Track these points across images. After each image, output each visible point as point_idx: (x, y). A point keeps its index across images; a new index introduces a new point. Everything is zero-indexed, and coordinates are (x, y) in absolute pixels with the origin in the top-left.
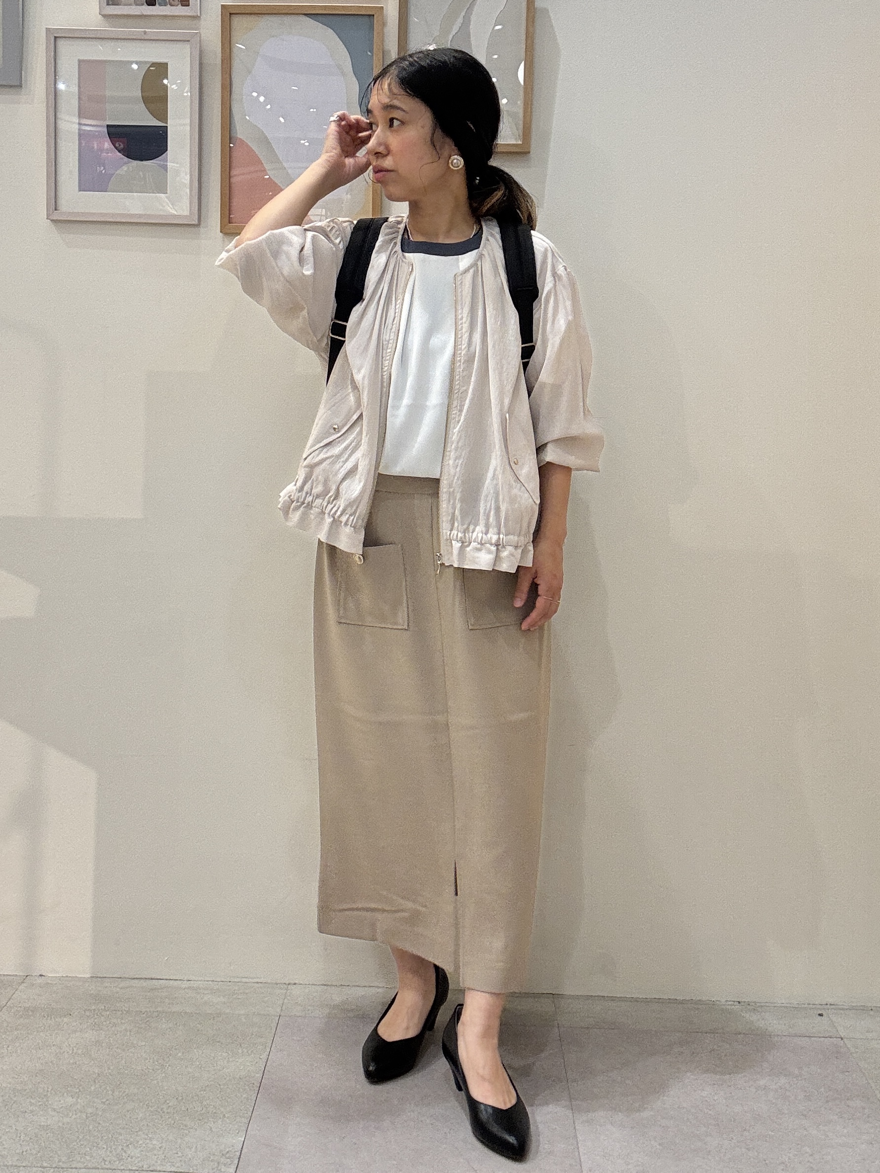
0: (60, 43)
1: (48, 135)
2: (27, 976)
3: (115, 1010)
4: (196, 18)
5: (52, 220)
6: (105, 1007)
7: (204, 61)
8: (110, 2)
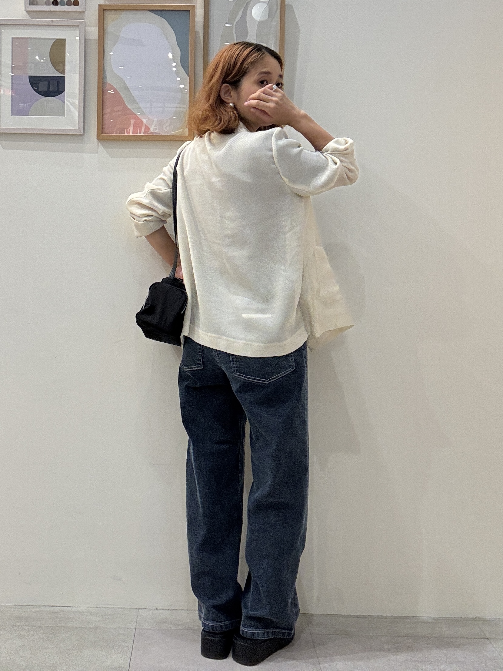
0: (1, 28)
3: (32, 626)
4: (84, 12)
7: (87, 37)
8: (31, 4)
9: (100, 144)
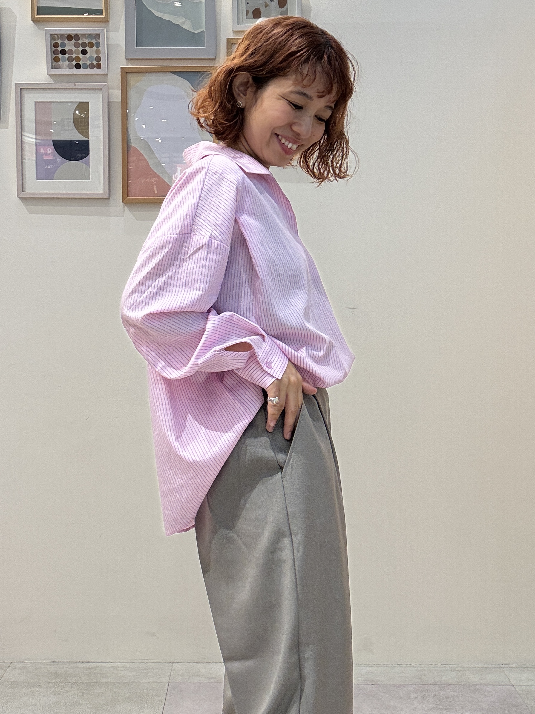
0: (24, 92)
1: (17, 147)
2: (12, 662)
3: (67, 682)
4: (106, 75)
5: (20, 198)
6: (61, 680)
7: (111, 100)
8: (53, 67)
9: (126, 207)
